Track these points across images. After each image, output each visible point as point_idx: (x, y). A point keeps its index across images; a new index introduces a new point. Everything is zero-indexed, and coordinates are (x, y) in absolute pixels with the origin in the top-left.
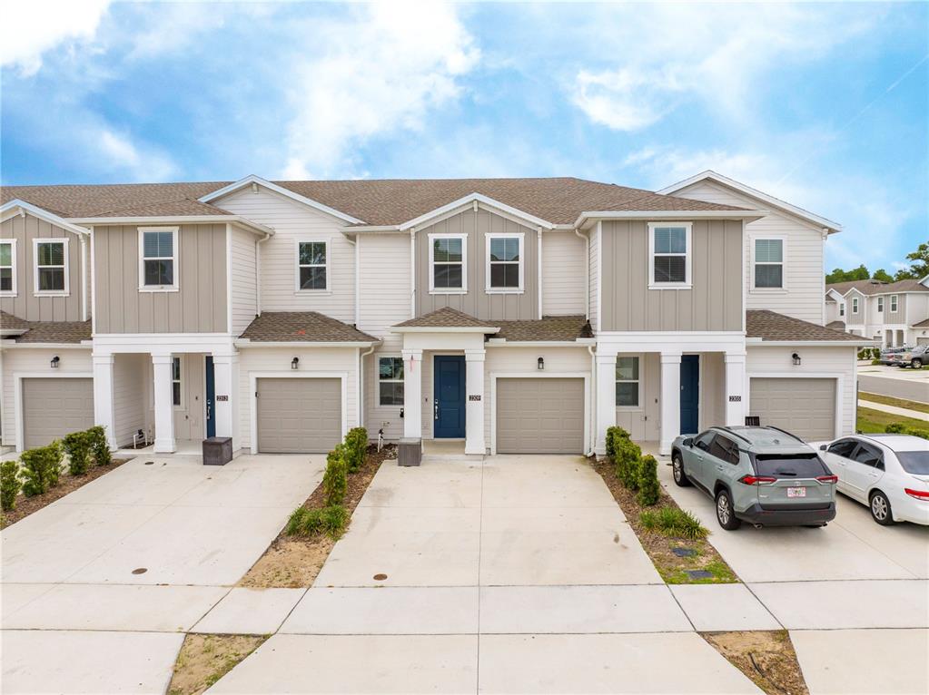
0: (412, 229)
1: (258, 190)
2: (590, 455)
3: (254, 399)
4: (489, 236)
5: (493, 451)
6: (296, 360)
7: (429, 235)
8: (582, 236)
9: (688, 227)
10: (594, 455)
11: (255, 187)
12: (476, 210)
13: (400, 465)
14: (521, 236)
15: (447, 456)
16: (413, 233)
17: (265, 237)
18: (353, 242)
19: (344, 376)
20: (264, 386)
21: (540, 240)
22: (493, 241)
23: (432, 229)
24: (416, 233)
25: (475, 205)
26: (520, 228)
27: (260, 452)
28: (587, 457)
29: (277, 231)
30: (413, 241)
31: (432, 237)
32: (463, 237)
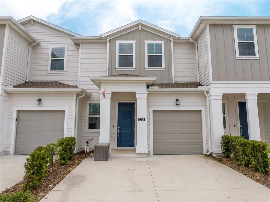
0: (108, 38)
1: (34, 24)
2: (208, 154)
3: (14, 123)
4: (147, 42)
5: (152, 153)
6: (40, 100)
7: (116, 41)
8: (194, 41)
9: (254, 28)
10: (211, 154)
11: (32, 22)
12: (140, 30)
13: (95, 160)
14: (163, 42)
15: (125, 155)
16: (108, 39)
17: (34, 43)
18: (78, 47)
19: (66, 109)
20: (22, 115)
21: (172, 44)
22: (149, 44)
23: (118, 38)
24: (110, 40)
25: (140, 27)
26: (162, 38)
27: (16, 153)
28: (206, 155)
29: (41, 42)
30: (108, 44)
31: (118, 42)
32: (134, 42)
